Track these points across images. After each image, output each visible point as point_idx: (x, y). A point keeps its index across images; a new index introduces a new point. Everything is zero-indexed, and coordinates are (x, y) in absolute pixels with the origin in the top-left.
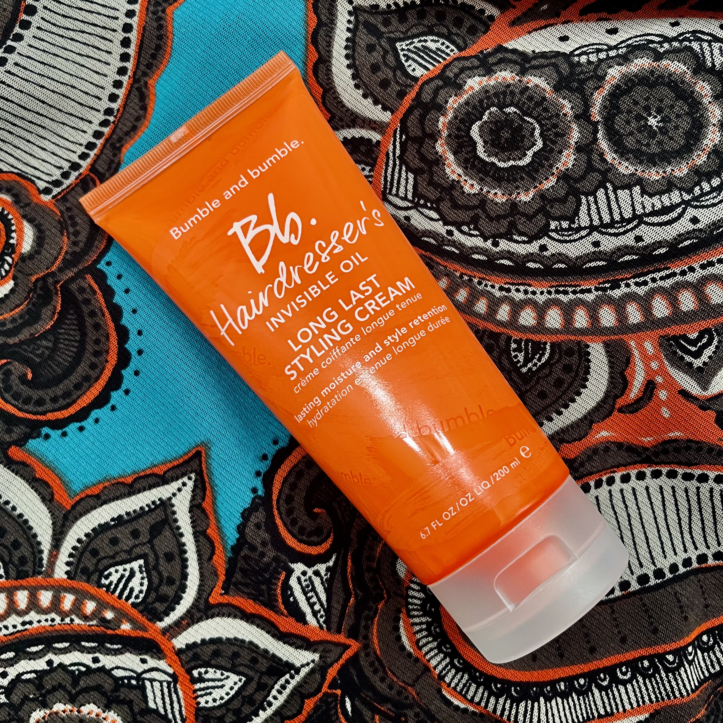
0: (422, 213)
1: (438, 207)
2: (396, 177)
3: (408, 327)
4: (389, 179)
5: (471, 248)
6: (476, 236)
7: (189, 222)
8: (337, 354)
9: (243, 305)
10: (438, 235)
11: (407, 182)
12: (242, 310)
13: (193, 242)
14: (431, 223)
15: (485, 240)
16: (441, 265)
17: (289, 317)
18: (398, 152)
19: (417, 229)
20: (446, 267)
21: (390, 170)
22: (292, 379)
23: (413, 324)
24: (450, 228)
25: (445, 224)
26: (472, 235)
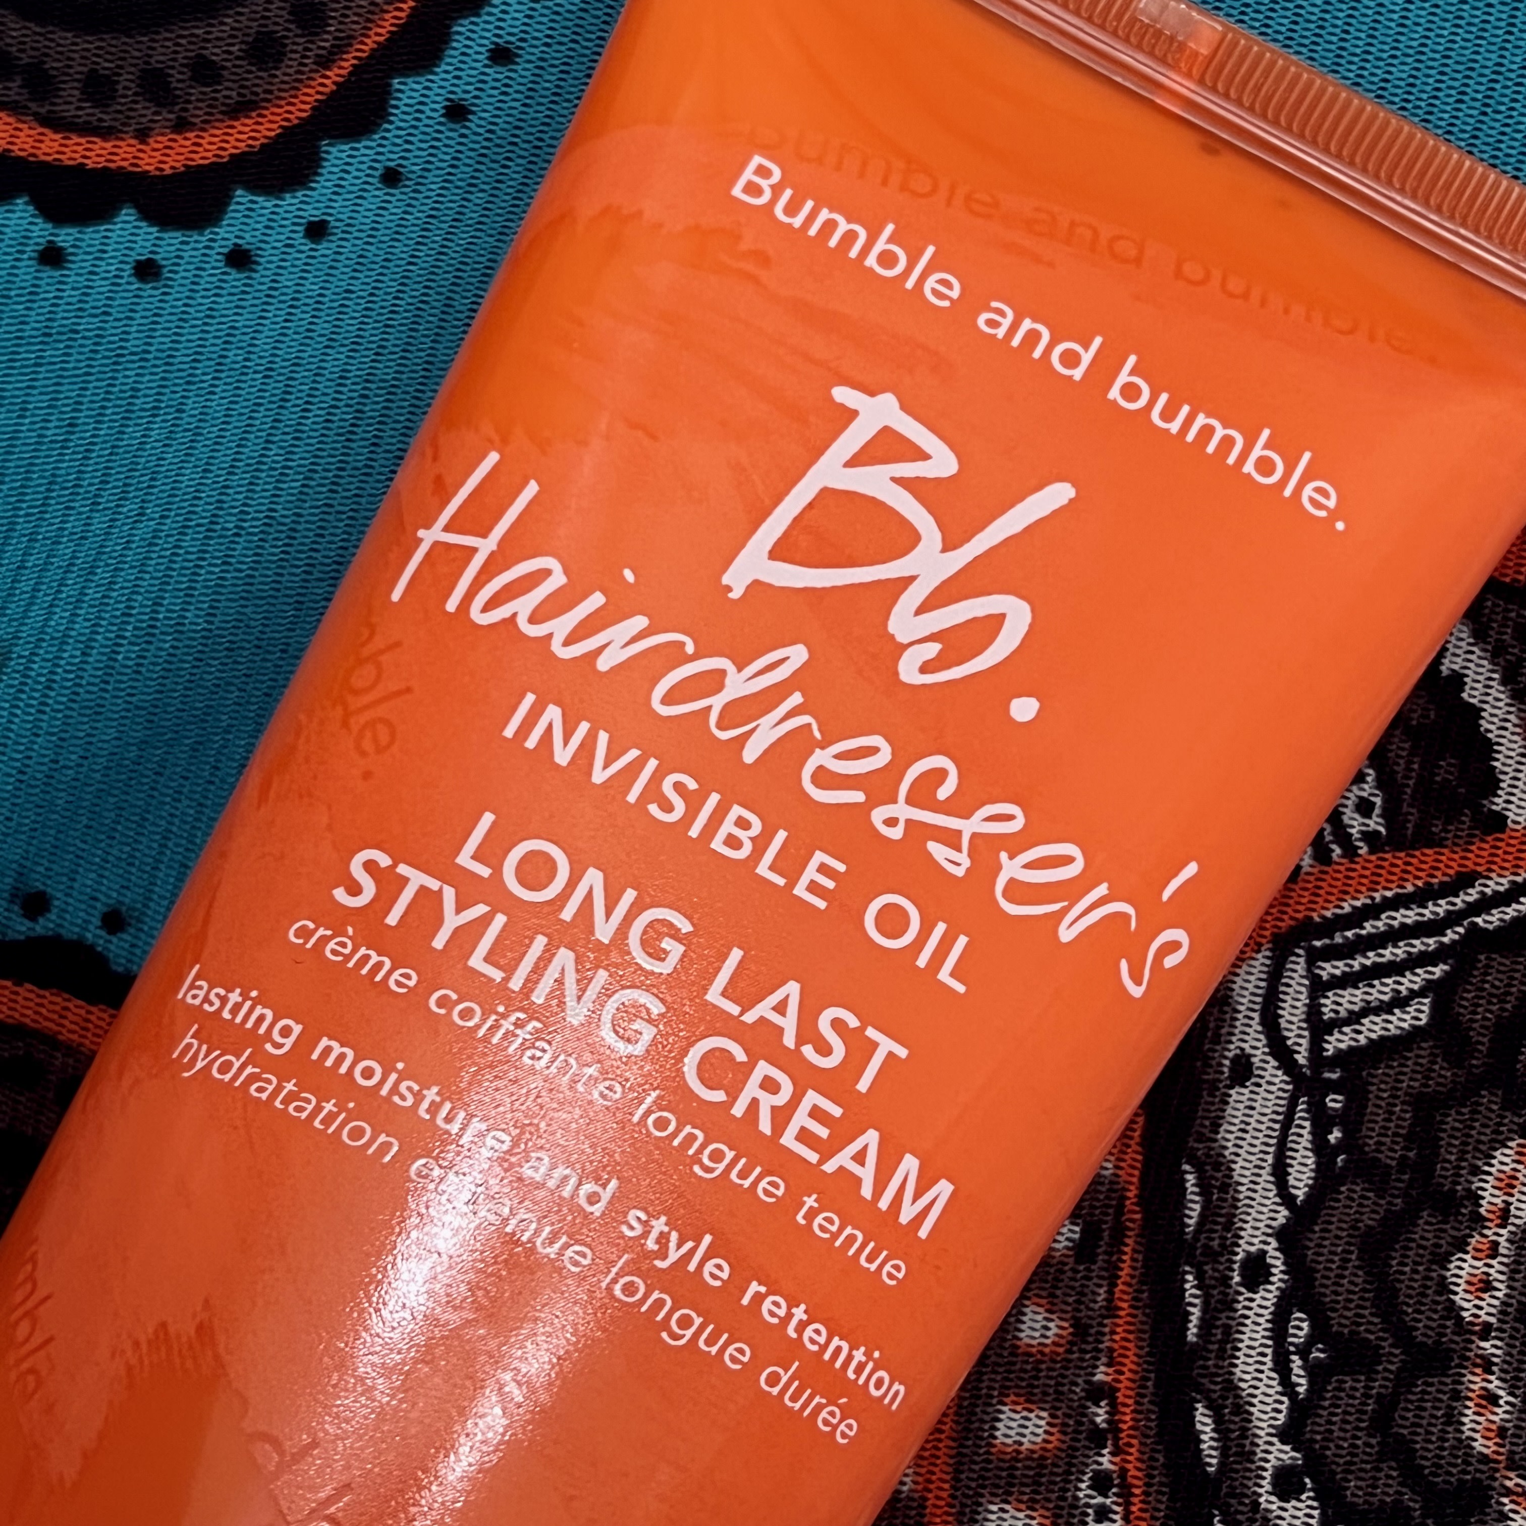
0: (1288, 1122)
1: (1342, 1177)
2: (1388, 954)
3: (736, 1285)
4: (1369, 928)
5: (1231, 1387)
6: (1288, 1387)
7: (824, 215)
8: (509, 1035)
9: (566, 572)
10: (1229, 1225)
11: (1386, 1008)
12: (546, 573)
13: (749, 267)
14: (1266, 1175)
15: (1285, 1434)
16: (1112, 1285)
17: (589, 774)
18: (1491, 920)
19: (1216, 1127)
20: (1111, 1309)
21: (1408, 916)
22: (340, 894)
23: (758, 1299)
24: (1277, 1263)
25: (1282, 1235)
26: (1282, 1367)
